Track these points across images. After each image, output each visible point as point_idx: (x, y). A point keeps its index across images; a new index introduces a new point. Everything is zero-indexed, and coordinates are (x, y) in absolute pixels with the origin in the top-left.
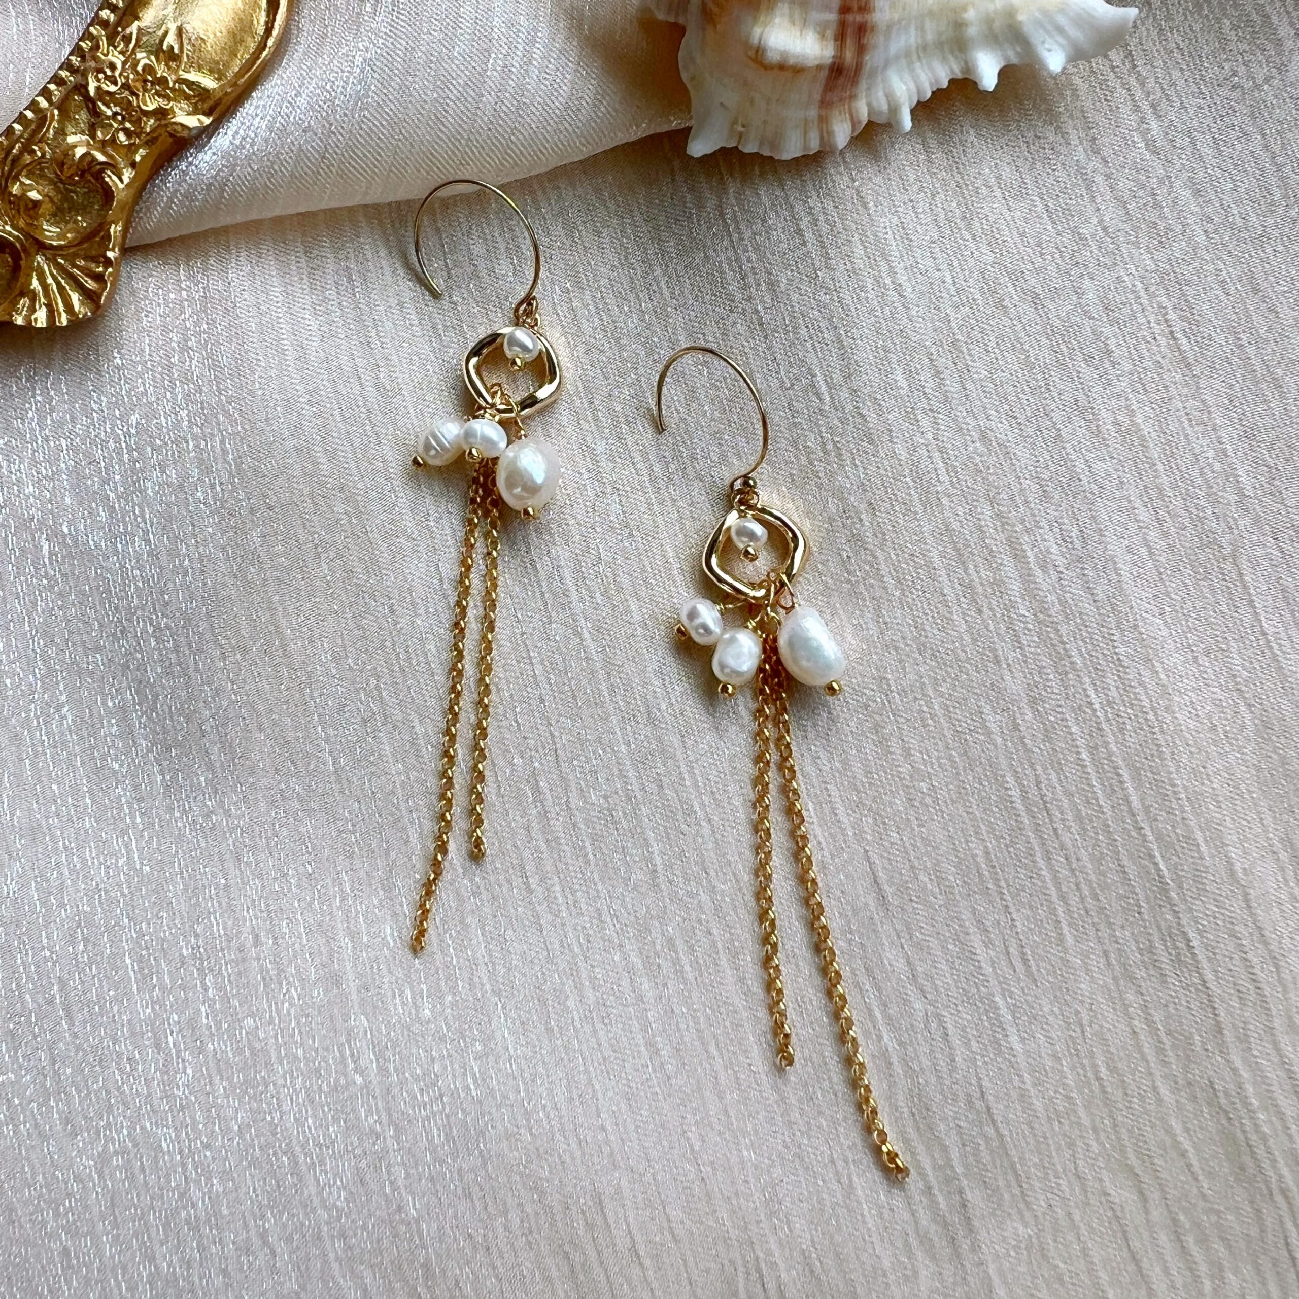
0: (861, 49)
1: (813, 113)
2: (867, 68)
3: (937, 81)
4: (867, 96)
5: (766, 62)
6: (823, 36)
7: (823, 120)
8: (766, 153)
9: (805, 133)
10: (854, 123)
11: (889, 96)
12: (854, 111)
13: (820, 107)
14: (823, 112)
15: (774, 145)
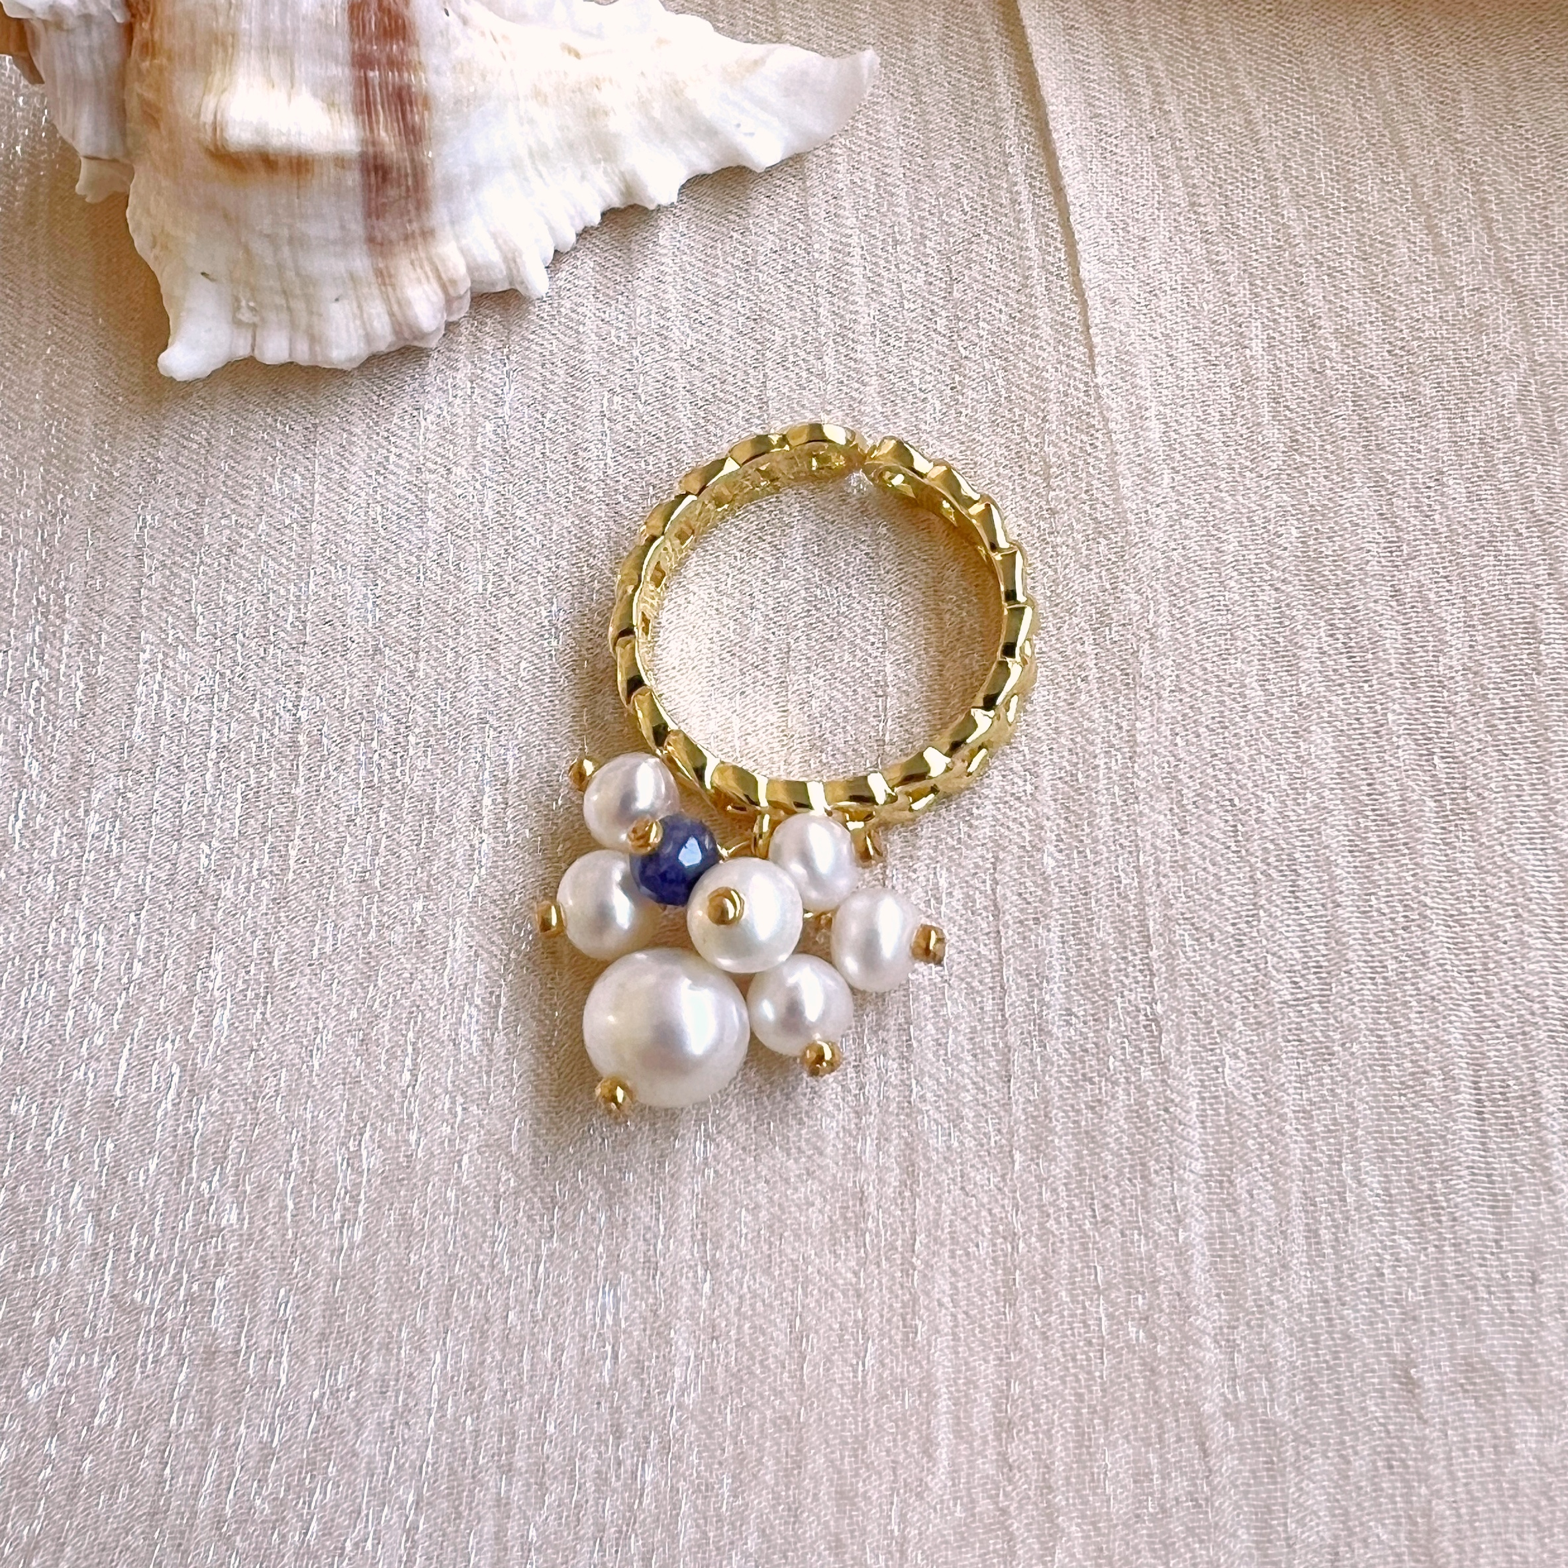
0: (413, 135)
1: (360, 262)
2: (436, 177)
3: (580, 213)
4: (457, 238)
5: (232, 148)
6: (331, 105)
7: (385, 278)
8: (303, 355)
9: (360, 307)
10: (446, 285)
11: (497, 235)
12: (436, 260)
13: (371, 254)
14: (381, 265)
15: (313, 339)
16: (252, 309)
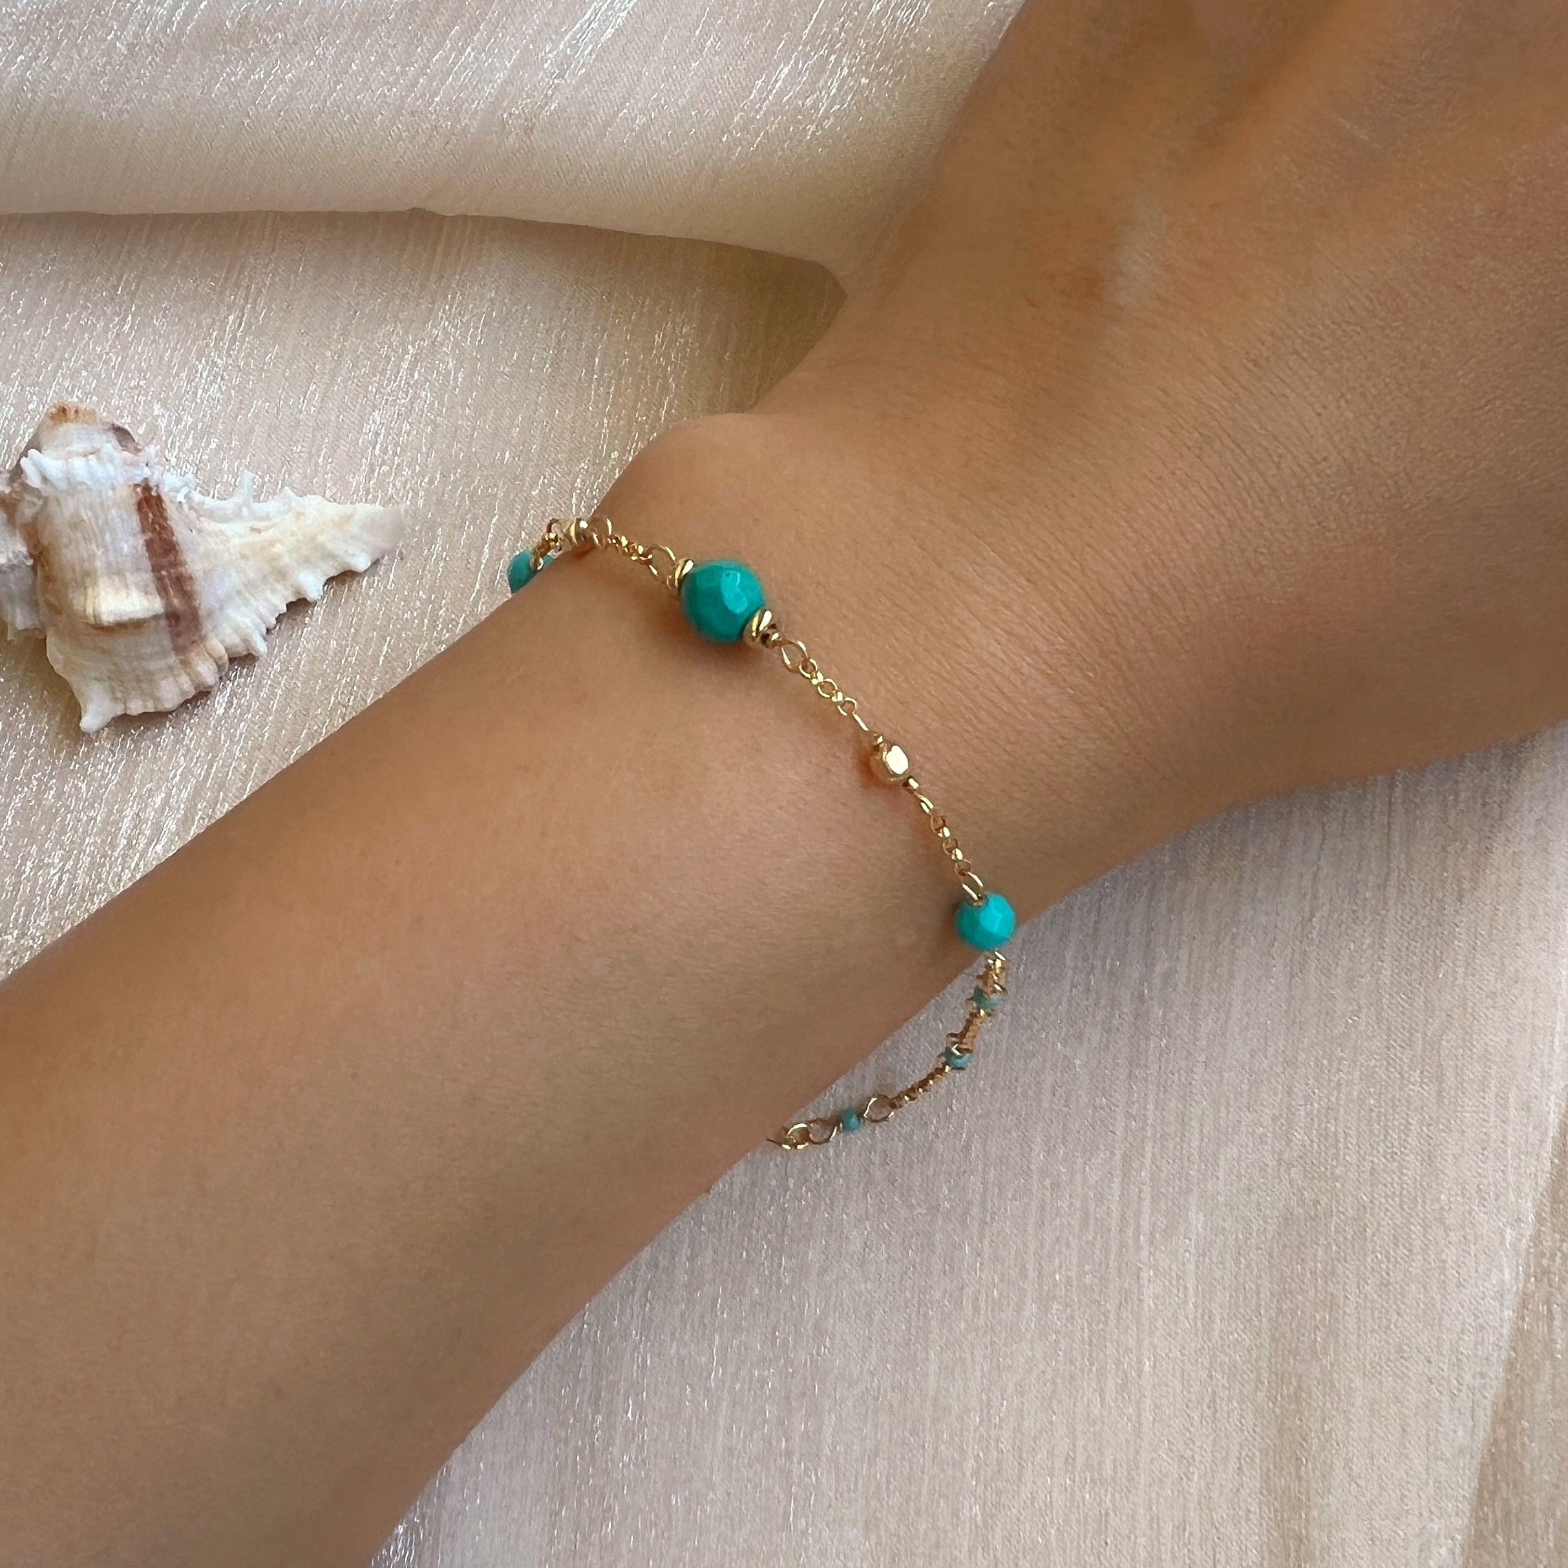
0: (188, 596)
1: (173, 659)
2: (202, 612)
3: (276, 607)
4: (216, 636)
5: (105, 624)
6: (146, 593)
7: (186, 664)
8: (151, 708)
9: (176, 680)
10: (216, 659)
11: (236, 630)
12: (210, 650)
13: (177, 654)
14: (182, 657)
15: (157, 700)
16: (121, 691)
